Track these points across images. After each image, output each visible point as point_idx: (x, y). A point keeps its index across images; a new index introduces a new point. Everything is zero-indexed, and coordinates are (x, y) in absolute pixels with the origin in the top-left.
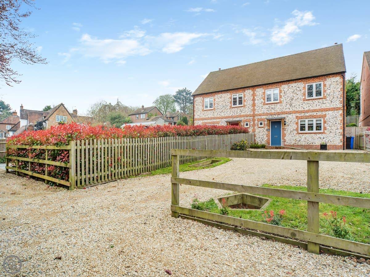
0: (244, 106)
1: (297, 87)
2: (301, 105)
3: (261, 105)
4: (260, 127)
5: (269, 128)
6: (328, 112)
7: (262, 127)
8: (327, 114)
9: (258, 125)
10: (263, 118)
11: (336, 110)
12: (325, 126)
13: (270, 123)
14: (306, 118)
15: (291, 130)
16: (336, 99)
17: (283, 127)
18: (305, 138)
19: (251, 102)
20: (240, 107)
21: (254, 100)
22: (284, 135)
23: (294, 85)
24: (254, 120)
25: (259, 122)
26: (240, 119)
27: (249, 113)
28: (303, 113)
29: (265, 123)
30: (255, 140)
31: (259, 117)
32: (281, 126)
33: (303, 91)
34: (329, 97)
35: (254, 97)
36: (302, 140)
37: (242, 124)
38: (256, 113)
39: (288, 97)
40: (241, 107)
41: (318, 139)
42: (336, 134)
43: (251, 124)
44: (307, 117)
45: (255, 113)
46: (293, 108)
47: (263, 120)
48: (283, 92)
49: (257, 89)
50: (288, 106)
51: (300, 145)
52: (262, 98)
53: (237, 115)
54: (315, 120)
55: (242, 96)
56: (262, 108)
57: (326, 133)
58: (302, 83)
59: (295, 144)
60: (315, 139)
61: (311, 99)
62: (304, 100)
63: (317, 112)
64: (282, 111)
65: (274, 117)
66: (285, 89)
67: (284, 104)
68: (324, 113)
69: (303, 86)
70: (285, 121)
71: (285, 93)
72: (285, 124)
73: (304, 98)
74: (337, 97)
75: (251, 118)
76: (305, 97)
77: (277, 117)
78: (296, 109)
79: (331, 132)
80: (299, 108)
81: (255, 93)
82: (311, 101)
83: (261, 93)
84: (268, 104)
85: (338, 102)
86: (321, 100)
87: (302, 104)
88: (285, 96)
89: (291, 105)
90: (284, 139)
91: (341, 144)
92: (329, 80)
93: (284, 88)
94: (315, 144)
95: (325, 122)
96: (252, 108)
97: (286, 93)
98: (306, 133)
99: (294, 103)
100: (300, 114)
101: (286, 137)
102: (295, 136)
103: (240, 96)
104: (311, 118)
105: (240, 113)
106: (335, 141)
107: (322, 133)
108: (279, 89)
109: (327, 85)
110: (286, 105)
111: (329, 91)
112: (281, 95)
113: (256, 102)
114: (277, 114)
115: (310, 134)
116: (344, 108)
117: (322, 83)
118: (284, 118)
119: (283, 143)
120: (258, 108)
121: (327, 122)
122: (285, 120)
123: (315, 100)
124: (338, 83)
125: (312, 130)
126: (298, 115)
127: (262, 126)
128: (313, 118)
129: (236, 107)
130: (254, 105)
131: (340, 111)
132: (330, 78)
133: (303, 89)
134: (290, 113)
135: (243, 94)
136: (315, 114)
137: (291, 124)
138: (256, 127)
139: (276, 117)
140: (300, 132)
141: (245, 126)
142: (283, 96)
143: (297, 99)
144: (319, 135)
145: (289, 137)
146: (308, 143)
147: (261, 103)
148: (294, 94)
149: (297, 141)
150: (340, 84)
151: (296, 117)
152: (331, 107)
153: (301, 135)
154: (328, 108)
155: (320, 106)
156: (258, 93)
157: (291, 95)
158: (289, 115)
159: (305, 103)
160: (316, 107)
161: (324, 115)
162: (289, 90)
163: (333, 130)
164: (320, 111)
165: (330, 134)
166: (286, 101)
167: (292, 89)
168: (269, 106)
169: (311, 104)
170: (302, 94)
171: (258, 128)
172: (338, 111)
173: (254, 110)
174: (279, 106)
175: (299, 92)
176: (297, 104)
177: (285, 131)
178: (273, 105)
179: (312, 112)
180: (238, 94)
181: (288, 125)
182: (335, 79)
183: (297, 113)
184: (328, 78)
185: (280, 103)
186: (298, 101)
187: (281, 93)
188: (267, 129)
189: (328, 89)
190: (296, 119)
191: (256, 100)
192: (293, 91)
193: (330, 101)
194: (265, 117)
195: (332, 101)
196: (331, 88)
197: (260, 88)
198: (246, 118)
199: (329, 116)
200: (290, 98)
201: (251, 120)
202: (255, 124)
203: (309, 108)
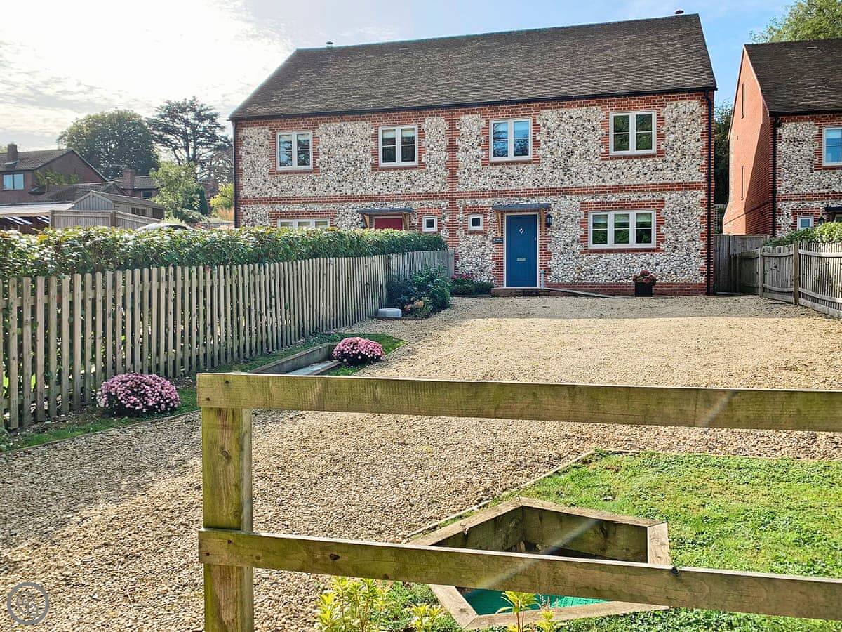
0: (422, 166)
1: (584, 118)
2: (597, 173)
3: (474, 166)
4: (472, 233)
5: (499, 235)
6: (668, 193)
7: (479, 232)
8: (666, 199)
9: (466, 226)
10: (480, 204)
11: (690, 189)
12: (662, 232)
13: (502, 220)
14: (611, 210)
15: (568, 241)
16: (689, 161)
17: (543, 234)
19: (445, 157)
20: (405, 168)
21: (452, 149)
22: (547, 256)
23: (575, 112)
24: (453, 211)
25: (470, 218)
26: (408, 207)
27: (436, 190)
28: (601, 192)
29: (488, 218)
31: (470, 202)
32: (538, 231)
33: (601, 132)
34: (673, 153)
35: (452, 141)
36: (599, 269)
37: (415, 221)
38: (461, 189)
40: (412, 168)
41: (642, 266)
42: (688, 254)
43: (443, 221)
44: (613, 206)
45: (458, 190)
46: (574, 179)
47: (482, 210)
48: (544, 131)
49: (462, 118)
50: (559, 173)
51: (592, 284)
52: (479, 145)
53: (399, 192)
54: (633, 214)
55: (414, 134)
56: (480, 176)
57: (663, 251)
58: (599, 107)
59: (576, 281)
60: (633, 268)
61: (625, 157)
62: (605, 157)
63: (640, 192)
64: (541, 187)
65: (517, 204)
66: (549, 123)
67: (546, 167)
68: (658, 196)
69: (601, 117)
70: (549, 216)
71: (548, 133)
72: (549, 225)
73: (603, 150)
74: (693, 155)
75: (443, 203)
76: (607, 148)
77: (525, 203)
78: (580, 181)
79: (675, 248)
80: (591, 179)
82: (623, 160)
83: (475, 128)
84: (497, 164)
85: (694, 169)
86: (650, 160)
87: (599, 170)
88: (551, 144)
89: (566, 170)
90: (544, 266)
91: (702, 279)
92: (673, 107)
93: (547, 120)
95: (660, 221)
96: (447, 174)
97: (551, 134)
98: (610, 251)
99: (577, 164)
100: (592, 198)
101: (551, 262)
102: (577, 258)
103: (407, 134)
104: (622, 208)
105: (408, 186)
106: (687, 273)
107: (654, 251)
108: (531, 120)
109: (668, 121)
110: (551, 170)
111: (672, 136)
112: (538, 138)
113: (460, 155)
114: (524, 196)
115: (619, 254)
116: (709, 185)
117: (654, 113)
118: (548, 206)
119: (542, 277)
120: (466, 174)
121: (666, 221)
122: (549, 213)
123: (635, 160)
124: (695, 116)
126: (586, 198)
127: (481, 228)
128: (628, 209)
129: (395, 169)
130: (452, 164)
131: (699, 192)
132: (675, 103)
133: (602, 128)
134: (563, 192)
136: (634, 197)
137: (567, 223)
138: (460, 232)
139: (523, 201)
140: (592, 246)
141: (426, 229)
142: (542, 144)
143: (584, 154)
144: (643, 256)
145: (560, 262)
146: (616, 276)
147: (476, 161)
148: (575, 140)
149: (582, 272)
150: (699, 120)
151: (581, 203)
152: (676, 181)
153: (593, 255)
154: (669, 184)
155: (647, 176)
156: (467, 130)
157: (568, 140)
158: (559, 200)
159: (606, 165)
160: (639, 179)
161: (657, 201)
162: (561, 128)
163: (681, 242)
164: (647, 191)
165: (674, 254)
166: (553, 157)
167: (570, 124)
168: (500, 171)
169: (625, 168)
170: (600, 141)
171: (466, 234)
172: (695, 191)
173: (453, 180)
174: (530, 172)
175: (590, 135)
176: (583, 167)
177: (549, 245)
178: (513, 166)
179: (626, 192)
180: (398, 128)
181: (558, 228)
182: (688, 106)
183: (584, 193)
184: (670, 103)
185: (534, 163)
186: (588, 158)
187: (537, 134)
188: (493, 238)
189: (668, 131)
190: (581, 209)
191: (460, 151)
192: (574, 129)
193: (673, 165)
194: (489, 203)
195: (679, 166)
196: (677, 128)
197: (473, 115)
198: (427, 204)
199: (672, 205)
200: (563, 149)
201: (444, 208)
202: (458, 221)
203: (619, 180)
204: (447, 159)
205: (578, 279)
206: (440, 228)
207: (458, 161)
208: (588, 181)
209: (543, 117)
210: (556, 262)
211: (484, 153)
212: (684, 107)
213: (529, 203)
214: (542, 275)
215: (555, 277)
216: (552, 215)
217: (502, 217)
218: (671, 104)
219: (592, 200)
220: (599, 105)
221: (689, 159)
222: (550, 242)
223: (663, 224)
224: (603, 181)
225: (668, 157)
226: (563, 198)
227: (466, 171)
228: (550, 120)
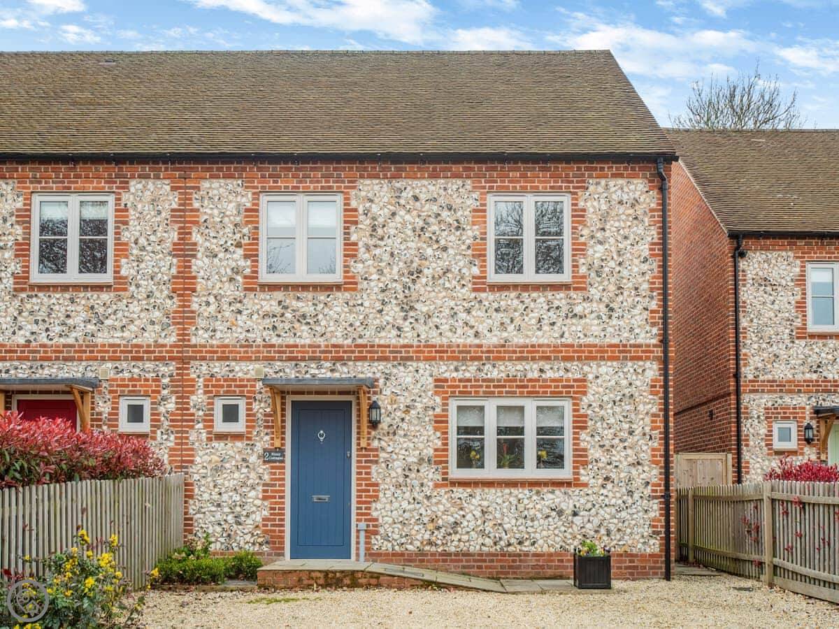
0: (120, 285)
1: (441, 201)
2: (463, 315)
3: (229, 291)
4: (221, 437)
5: (277, 443)
6: (594, 364)
7: (237, 437)
8: (590, 377)
9: (208, 421)
10: (240, 374)
11: (632, 359)
12: (583, 445)
13: (283, 410)
14: (489, 395)
15: (410, 460)
16: (630, 300)
17: (364, 444)
18: (483, 512)
19: (168, 266)
20: (86, 287)
21: (184, 251)
22: (371, 492)
23: (424, 187)
24: (183, 387)
25: (219, 405)
26: (90, 375)
27: (148, 338)
28: (473, 359)
29: (256, 406)
30: (188, 522)
31: (219, 368)
32: (354, 436)
33: (471, 232)
34: (600, 283)
35: (184, 233)
36: (469, 523)
37: (104, 408)
38: (199, 338)
39: (392, 255)
40: (99, 288)
41: (548, 517)
42: (630, 493)
43: (162, 409)
44: (493, 388)
45: (194, 341)
46: (421, 328)
47: (242, 388)
48: (365, 223)
49: (205, 184)
50: (393, 312)
51: (457, 554)
52: (239, 245)
53: (70, 341)
54: (530, 405)
55: (108, 213)
56: (240, 312)
57: (585, 485)
58: (469, 182)
59: (427, 548)
60: (532, 520)
61: (515, 286)
62: (480, 285)
63: (541, 363)
64: (360, 341)
65: (314, 376)
66: (375, 208)
67: (369, 301)
68: (575, 370)
69: (471, 203)
70: (374, 406)
71: (374, 228)
72: (374, 425)
73: (476, 271)
74: (636, 289)
75: (163, 369)
76: (483, 267)
77: (329, 375)
78: (435, 333)
79: (607, 479)
80: (453, 330)
81: (196, 205)
82: (513, 294)
83: (231, 208)
84: (273, 287)
85: (638, 318)
86: (562, 295)
87: (468, 311)
88: (377, 251)
89: (407, 307)
90: (365, 515)
91: (655, 546)
92: (600, 189)
93: (371, 201)
94: (533, 549)
95: (580, 423)
96: (172, 305)
97: (380, 231)
98: (489, 484)
99: (430, 298)
100: (456, 370)
101: (379, 506)
102: (428, 498)
103: (92, 213)
104: (511, 394)
105: (91, 327)
106: (628, 531)
107: (569, 484)
108: (339, 198)
109: (592, 218)
110: (378, 306)
111: (599, 248)
112: (354, 238)
113: (200, 264)
114: (326, 359)
115: (507, 491)
116: (665, 352)
117: (566, 200)
118: (372, 384)
119: (362, 540)
120: (212, 308)
121: (590, 423)
122: (374, 398)
123: (535, 295)
124: (640, 210)
125: (518, 463)
126: (445, 370)
127: (239, 427)
128: (522, 396)
129: (65, 288)
130: (184, 285)
131: (648, 364)
132: (603, 182)
133: (474, 224)
134: (402, 356)
135: (111, 199)
136: (532, 370)
137: (410, 422)
138: (197, 434)
139: (323, 372)
140: (456, 473)
141: (125, 426)
142: (362, 250)
143: (440, 278)
144: (551, 496)
145: (396, 505)
146: (500, 539)
147: (231, 280)
148: (425, 246)
149: (438, 528)
150: (646, 219)
151: (436, 380)
152: (608, 341)
153: (460, 492)
154: (595, 346)
155: (555, 328)
156: (216, 212)
157: (410, 244)
158: (395, 371)
159: (480, 301)
160: (539, 333)
161: (575, 380)
162: (398, 218)
163: (616, 467)
164: (556, 358)
165: (604, 491)
166: (383, 279)
167: (415, 213)
168: (280, 303)
169: (515, 311)
170: (470, 252)
171: (209, 439)
172: (641, 363)
173: (184, 318)
174: (338, 309)
175: (452, 238)
176: (439, 302)
177: (374, 467)
178: (305, 294)
179: (519, 359)
180: (74, 200)
181: (391, 432)
182: (626, 189)
183: (441, 358)
184: (595, 181)
185: (346, 290)
186: (447, 285)
187: (353, 228)
188: (265, 450)
189: (593, 237)
190: (436, 393)
191: (199, 255)
192: (421, 223)
193: (602, 306)
194: (258, 372)
195: (612, 310)
196: (608, 234)
197: (229, 181)
198: (130, 370)
199: (601, 390)
200: (401, 264)
201: (166, 381)
202: (192, 411)
203: (505, 335)
204: (174, 271)
205: (430, 543)
206: (156, 424)
207: (195, 278)
208: (450, 334)
209: (363, 194)
210: (388, 506)
211: (249, 263)
212: (619, 193)
213: (337, 375)
214: (362, 534)
215: (386, 538)
216: (380, 403)
217: (283, 404)
218: (598, 184)
219: (455, 375)
220: (468, 177)
221: (629, 296)
222: (376, 462)
223: (585, 428)
224: (477, 335)
225: (593, 291)
226: (401, 368)
227: (212, 299)
228: (376, 200)
